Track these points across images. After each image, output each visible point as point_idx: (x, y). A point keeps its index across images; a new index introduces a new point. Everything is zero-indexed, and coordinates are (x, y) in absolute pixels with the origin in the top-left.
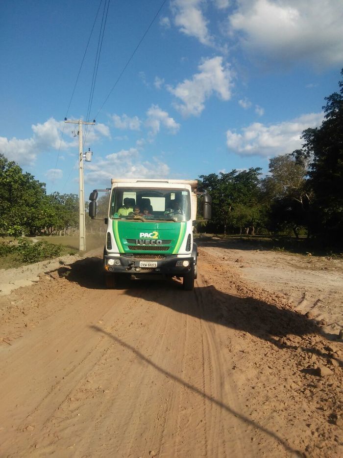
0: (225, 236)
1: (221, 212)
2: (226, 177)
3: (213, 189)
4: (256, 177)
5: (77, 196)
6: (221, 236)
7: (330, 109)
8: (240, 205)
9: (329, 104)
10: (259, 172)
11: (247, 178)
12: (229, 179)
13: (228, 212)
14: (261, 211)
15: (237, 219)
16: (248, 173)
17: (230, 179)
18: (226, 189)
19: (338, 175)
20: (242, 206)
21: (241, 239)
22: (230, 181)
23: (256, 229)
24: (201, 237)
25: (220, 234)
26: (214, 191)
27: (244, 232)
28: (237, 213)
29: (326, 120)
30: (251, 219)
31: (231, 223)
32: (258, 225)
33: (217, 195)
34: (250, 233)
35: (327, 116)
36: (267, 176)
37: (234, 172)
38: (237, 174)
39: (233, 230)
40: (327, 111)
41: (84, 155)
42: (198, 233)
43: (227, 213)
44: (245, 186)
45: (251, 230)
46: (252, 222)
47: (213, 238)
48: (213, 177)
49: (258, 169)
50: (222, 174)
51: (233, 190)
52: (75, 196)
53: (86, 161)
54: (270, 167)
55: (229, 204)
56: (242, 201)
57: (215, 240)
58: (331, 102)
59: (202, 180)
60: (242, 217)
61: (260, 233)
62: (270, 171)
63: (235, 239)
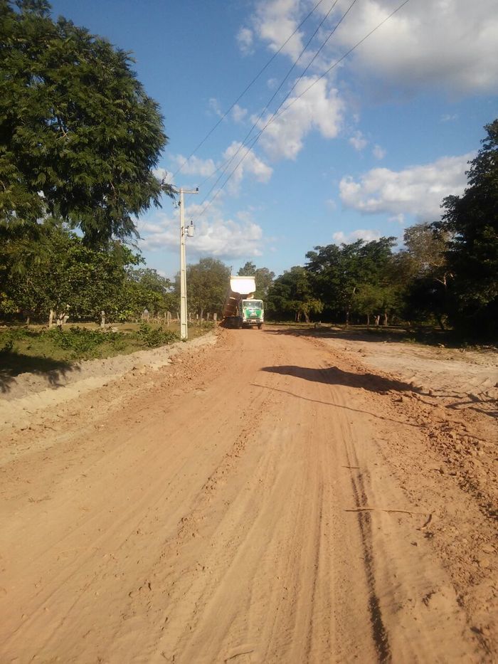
0: (348, 327)
1: (343, 295)
2: (349, 249)
3: (333, 264)
4: (389, 250)
5: (155, 271)
6: (342, 326)
7: (475, 175)
8: (367, 285)
9: (474, 169)
10: (393, 242)
11: (377, 250)
12: (353, 252)
13: (351, 294)
14: (396, 294)
15: (363, 303)
16: (378, 244)
17: (355, 251)
18: (348, 265)
19: (475, 258)
20: (369, 287)
21: (368, 330)
22: (355, 254)
23: (390, 317)
24: (317, 326)
25: (341, 324)
26: (334, 268)
27: (373, 322)
28: (363, 296)
29: (469, 187)
30: (382, 304)
31: (355, 310)
32: (392, 311)
33: (337, 273)
34: (381, 323)
35: (471, 183)
36: (401, 250)
37: (360, 242)
38: (364, 245)
39: (358, 318)
40: (470, 176)
41: (186, 230)
42: (311, 322)
43: (350, 296)
44: (374, 261)
45: (382, 319)
46: (383, 308)
47: (333, 328)
48: (333, 249)
49: (392, 238)
50: (344, 245)
51: (359, 266)
52: (153, 272)
53: (188, 236)
54: (406, 239)
55: (353, 285)
56: (370, 280)
57: (334, 331)
58: (475, 166)
59: (318, 252)
60: (370, 302)
61: (394, 324)
62: (405, 244)
63: (360, 330)
